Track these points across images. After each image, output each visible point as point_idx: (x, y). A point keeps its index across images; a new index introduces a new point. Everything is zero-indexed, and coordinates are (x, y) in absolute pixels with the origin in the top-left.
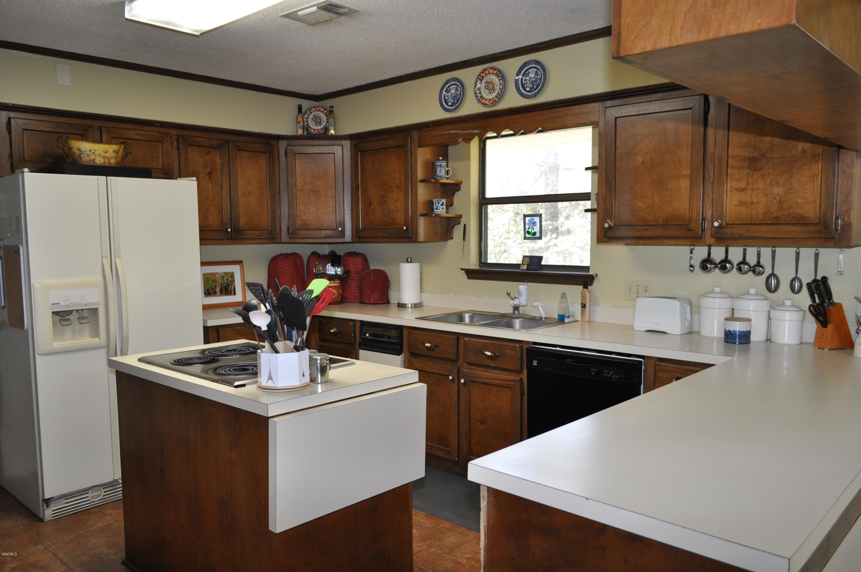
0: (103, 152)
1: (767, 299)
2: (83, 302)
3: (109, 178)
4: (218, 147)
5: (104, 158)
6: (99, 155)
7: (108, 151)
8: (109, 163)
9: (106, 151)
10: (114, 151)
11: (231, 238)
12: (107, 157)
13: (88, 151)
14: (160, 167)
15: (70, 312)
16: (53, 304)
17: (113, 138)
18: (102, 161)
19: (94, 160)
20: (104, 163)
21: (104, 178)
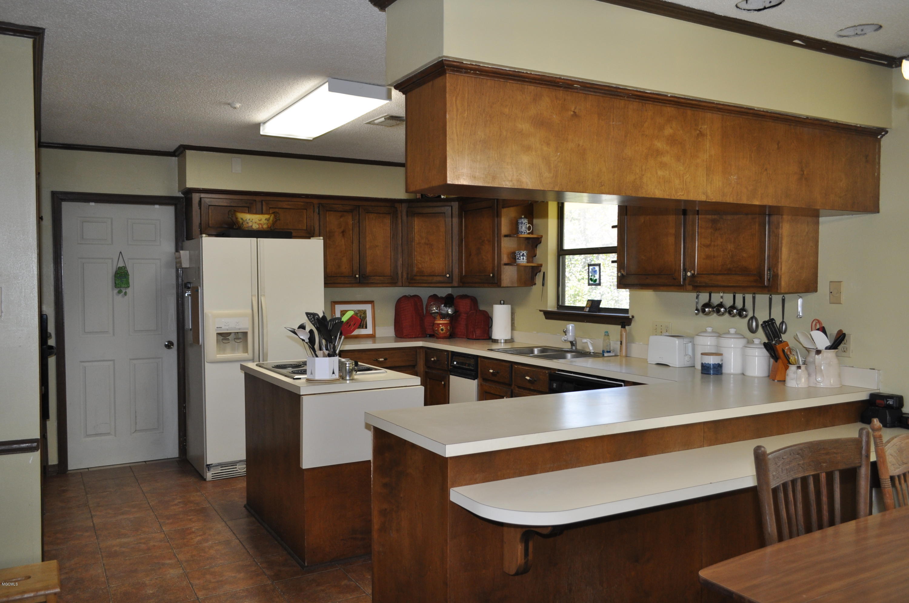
0: (258, 220)
1: (744, 338)
2: (237, 327)
3: (259, 239)
4: (351, 211)
5: (259, 224)
6: (255, 222)
7: (261, 219)
8: (262, 228)
9: (260, 219)
10: (266, 219)
11: (360, 282)
12: (261, 224)
13: (248, 220)
14: (305, 228)
15: (230, 334)
16: (217, 328)
17: (270, 208)
18: (257, 226)
19: (252, 226)
20: (259, 228)
21: (255, 239)
